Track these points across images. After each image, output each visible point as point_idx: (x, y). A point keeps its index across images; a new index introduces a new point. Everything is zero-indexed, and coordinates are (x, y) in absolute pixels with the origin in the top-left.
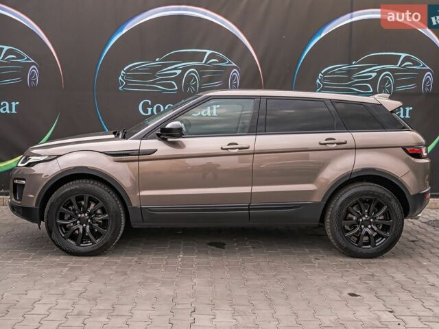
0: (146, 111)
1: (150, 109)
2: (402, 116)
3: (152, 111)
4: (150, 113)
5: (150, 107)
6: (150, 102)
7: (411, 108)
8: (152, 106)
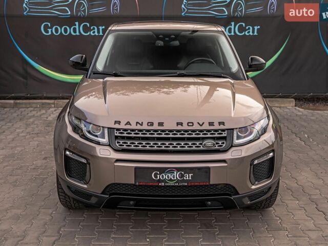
0: (47, 32)
1: (50, 30)
2: (251, 34)
3: (52, 31)
4: (50, 33)
5: (50, 28)
6: (49, 24)
7: (259, 27)
8: (51, 28)
